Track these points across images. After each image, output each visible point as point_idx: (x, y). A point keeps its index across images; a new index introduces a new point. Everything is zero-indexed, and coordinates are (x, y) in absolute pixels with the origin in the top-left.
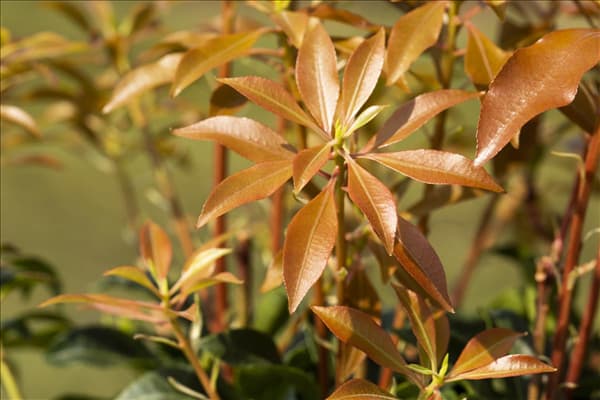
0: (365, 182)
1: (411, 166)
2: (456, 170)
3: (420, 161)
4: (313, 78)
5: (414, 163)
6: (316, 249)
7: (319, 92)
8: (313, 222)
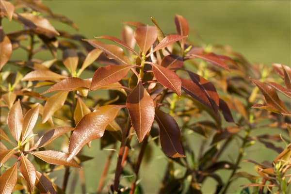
0: (26, 164)
1: (46, 157)
2: (62, 159)
3: (49, 155)
4: (14, 121)
5: (47, 156)
6: (8, 189)
7: (16, 127)
8: (8, 177)
